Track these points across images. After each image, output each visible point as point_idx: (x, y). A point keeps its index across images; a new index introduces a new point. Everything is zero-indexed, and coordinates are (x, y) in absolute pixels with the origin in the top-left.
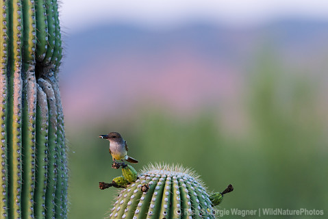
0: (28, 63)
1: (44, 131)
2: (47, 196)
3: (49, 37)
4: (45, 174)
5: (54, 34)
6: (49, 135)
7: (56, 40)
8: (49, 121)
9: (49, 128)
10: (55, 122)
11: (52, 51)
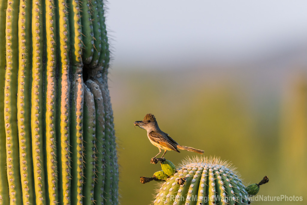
0: (76, 66)
1: (91, 129)
2: (95, 190)
3: (95, 41)
4: (93, 169)
5: (100, 38)
6: (97, 133)
7: (102, 44)
8: (97, 120)
9: (97, 126)
10: (102, 120)
11: (99, 54)
